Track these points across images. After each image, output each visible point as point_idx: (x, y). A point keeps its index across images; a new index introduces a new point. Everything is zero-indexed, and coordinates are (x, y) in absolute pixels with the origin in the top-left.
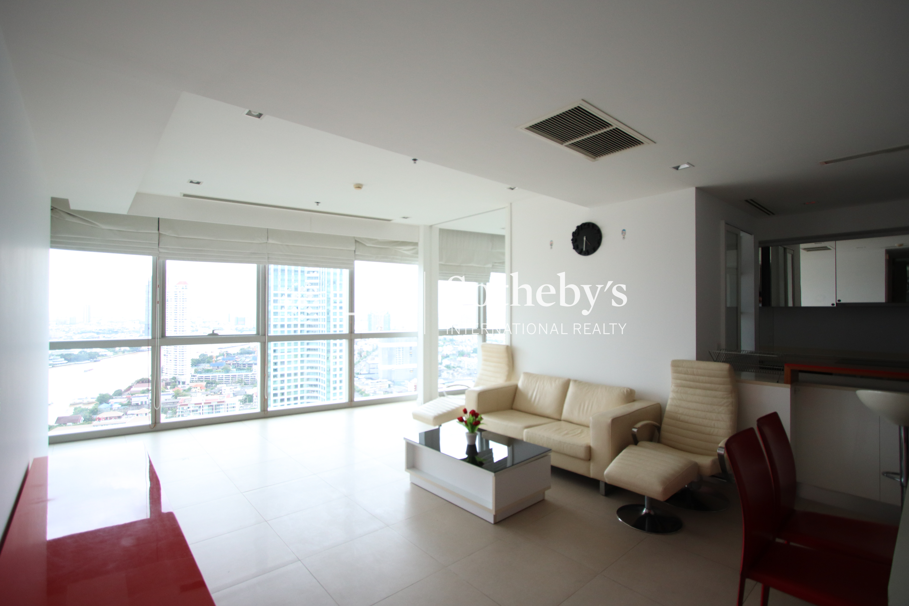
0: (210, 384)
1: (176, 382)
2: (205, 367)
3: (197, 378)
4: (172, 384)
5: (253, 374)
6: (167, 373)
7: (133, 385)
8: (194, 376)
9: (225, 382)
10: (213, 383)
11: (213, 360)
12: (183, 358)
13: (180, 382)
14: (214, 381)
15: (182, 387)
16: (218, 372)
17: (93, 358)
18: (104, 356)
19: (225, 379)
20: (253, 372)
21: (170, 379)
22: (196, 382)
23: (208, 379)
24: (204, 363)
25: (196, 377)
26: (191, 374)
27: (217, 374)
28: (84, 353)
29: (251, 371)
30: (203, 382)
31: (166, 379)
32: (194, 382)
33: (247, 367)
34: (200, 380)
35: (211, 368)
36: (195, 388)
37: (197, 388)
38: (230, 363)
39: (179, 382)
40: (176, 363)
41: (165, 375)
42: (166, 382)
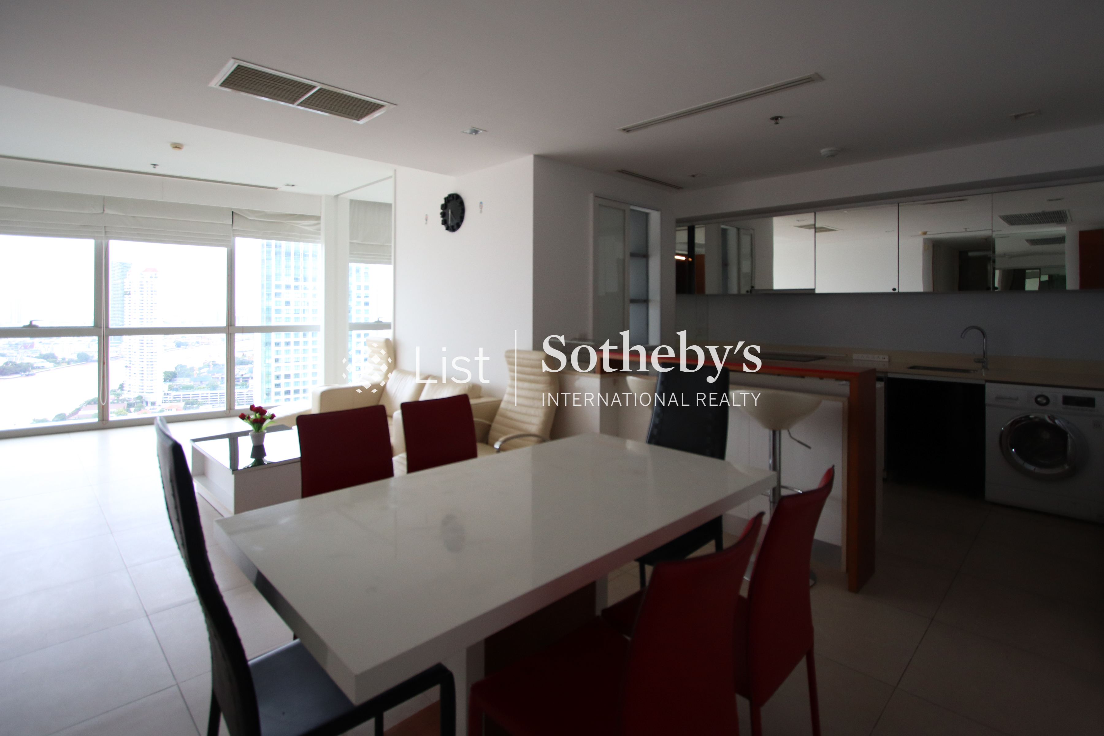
0: (189, 404)
1: (142, 403)
2: (183, 382)
3: (172, 397)
4: (137, 404)
5: (249, 391)
6: (129, 391)
7: (82, 407)
8: (168, 394)
9: (211, 402)
10: (195, 403)
11: (195, 372)
12: (152, 371)
13: (149, 402)
14: (196, 400)
15: (151, 409)
16: (201, 389)
17: (25, 371)
18: (41, 368)
19: (210, 399)
20: (249, 389)
21: (134, 398)
22: (171, 402)
23: (188, 399)
24: (182, 377)
25: (171, 395)
26: (164, 391)
27: (199, 392)
28: (12, 365)
29: (247, 387)
30: (180, 402)
31: (128, 398)
32: (167, 403)
33: (241, 381)
34: (176, 399)
35: (192, 384)
36: (169, 410)
37: (171, 410)
38: (218, 377)
39: (147, 403)
40: (143, 377)
41: (127, 394)
42: (129, 402)
